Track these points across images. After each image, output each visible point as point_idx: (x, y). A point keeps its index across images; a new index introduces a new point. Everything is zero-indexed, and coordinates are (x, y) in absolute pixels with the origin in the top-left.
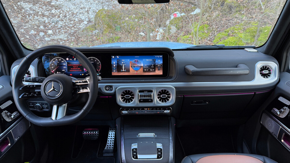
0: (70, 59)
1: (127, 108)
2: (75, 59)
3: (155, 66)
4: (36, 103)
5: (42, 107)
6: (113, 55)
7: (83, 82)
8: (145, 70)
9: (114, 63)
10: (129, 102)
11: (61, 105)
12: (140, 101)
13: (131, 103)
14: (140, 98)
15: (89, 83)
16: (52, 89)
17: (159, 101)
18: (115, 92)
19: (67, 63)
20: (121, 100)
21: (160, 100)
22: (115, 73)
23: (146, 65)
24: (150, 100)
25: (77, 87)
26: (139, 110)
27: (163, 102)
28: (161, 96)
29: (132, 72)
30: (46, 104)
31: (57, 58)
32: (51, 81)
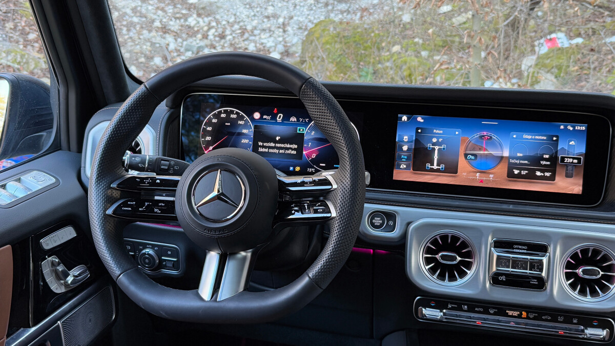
0: (265, 117)
1: (441, 301)
2: (279, 118)
3: (554, 159)
4: (145, 246)
5: (161, 261)
6: (404, 113)
7: (315, 183)
8: (516, 172)
9: (406, 138)
10: (452, 278)
11: (233, 254)
12: (496, 280)
13: (460, 281)
14: (494, 269)
15: (335, 186)
16: (215, 193)
17: (569, 290)
18: (404, 236)
19: (256, 127)
20: (425, 268)
21: (573, 286)
22: (403, 173)
23: (519, 155)
24: (535, 282)
25: (288, 198)
26: (486, 312)
27: (583, 292)
28: (580, 271)
29: (466, 175)
30: (175, 253)
31: (225, 112)
32: (211, 168)
